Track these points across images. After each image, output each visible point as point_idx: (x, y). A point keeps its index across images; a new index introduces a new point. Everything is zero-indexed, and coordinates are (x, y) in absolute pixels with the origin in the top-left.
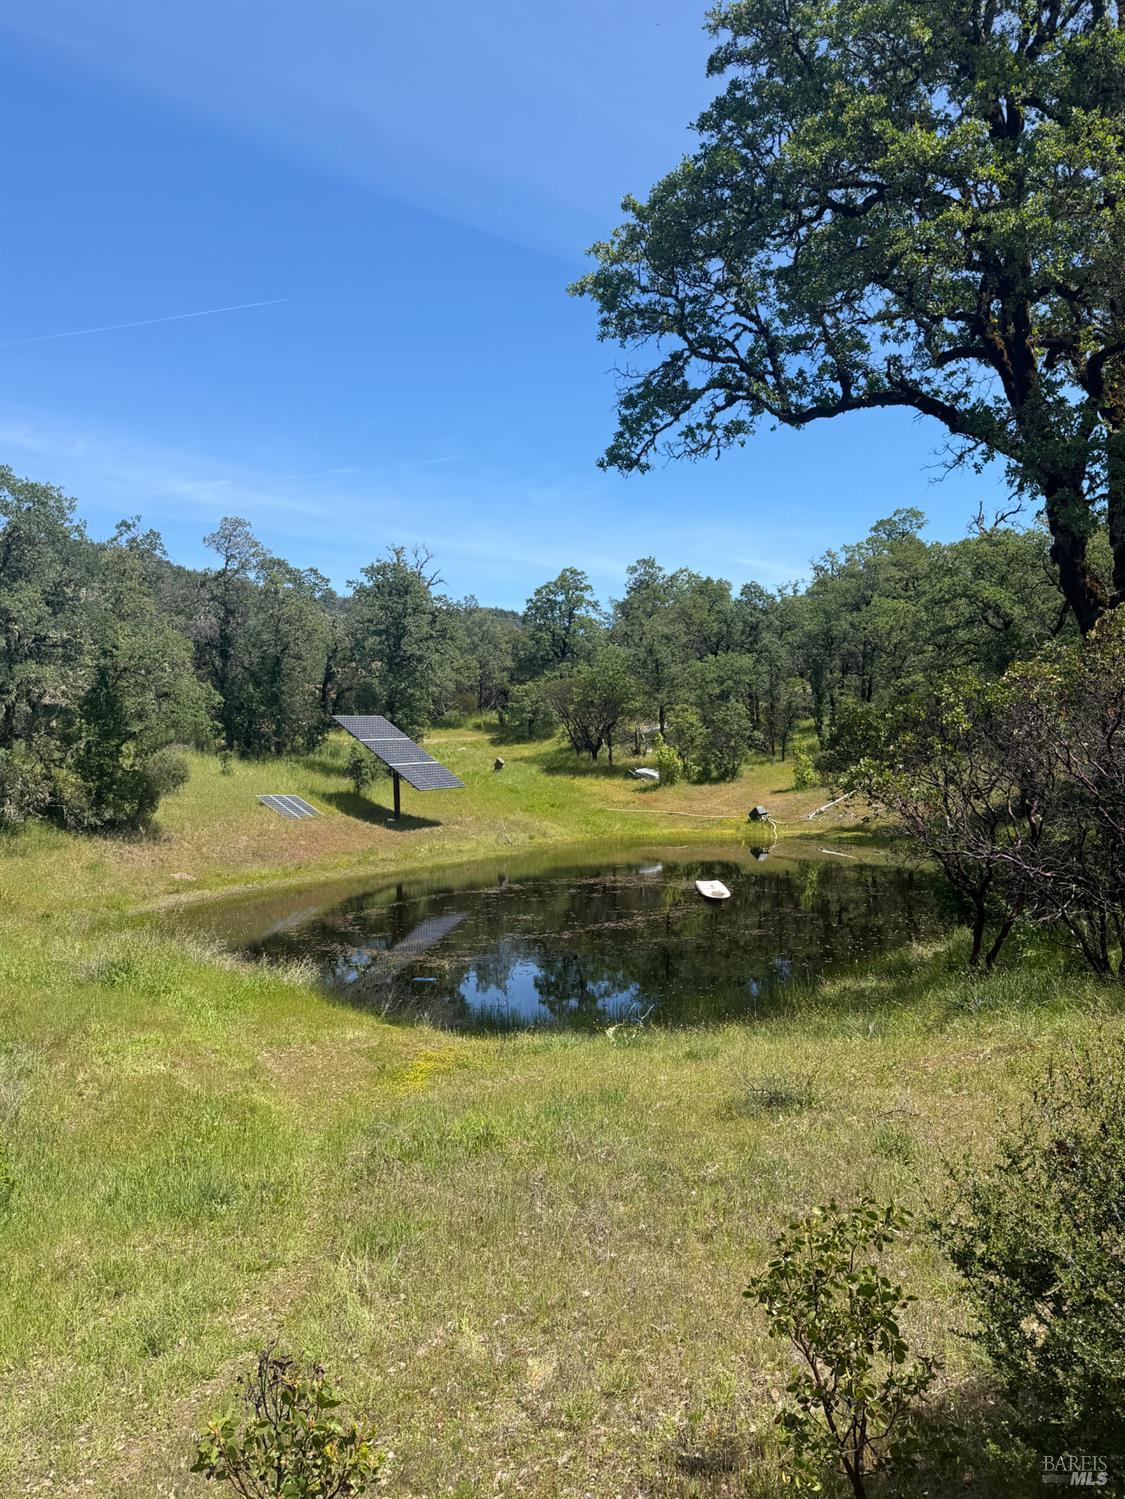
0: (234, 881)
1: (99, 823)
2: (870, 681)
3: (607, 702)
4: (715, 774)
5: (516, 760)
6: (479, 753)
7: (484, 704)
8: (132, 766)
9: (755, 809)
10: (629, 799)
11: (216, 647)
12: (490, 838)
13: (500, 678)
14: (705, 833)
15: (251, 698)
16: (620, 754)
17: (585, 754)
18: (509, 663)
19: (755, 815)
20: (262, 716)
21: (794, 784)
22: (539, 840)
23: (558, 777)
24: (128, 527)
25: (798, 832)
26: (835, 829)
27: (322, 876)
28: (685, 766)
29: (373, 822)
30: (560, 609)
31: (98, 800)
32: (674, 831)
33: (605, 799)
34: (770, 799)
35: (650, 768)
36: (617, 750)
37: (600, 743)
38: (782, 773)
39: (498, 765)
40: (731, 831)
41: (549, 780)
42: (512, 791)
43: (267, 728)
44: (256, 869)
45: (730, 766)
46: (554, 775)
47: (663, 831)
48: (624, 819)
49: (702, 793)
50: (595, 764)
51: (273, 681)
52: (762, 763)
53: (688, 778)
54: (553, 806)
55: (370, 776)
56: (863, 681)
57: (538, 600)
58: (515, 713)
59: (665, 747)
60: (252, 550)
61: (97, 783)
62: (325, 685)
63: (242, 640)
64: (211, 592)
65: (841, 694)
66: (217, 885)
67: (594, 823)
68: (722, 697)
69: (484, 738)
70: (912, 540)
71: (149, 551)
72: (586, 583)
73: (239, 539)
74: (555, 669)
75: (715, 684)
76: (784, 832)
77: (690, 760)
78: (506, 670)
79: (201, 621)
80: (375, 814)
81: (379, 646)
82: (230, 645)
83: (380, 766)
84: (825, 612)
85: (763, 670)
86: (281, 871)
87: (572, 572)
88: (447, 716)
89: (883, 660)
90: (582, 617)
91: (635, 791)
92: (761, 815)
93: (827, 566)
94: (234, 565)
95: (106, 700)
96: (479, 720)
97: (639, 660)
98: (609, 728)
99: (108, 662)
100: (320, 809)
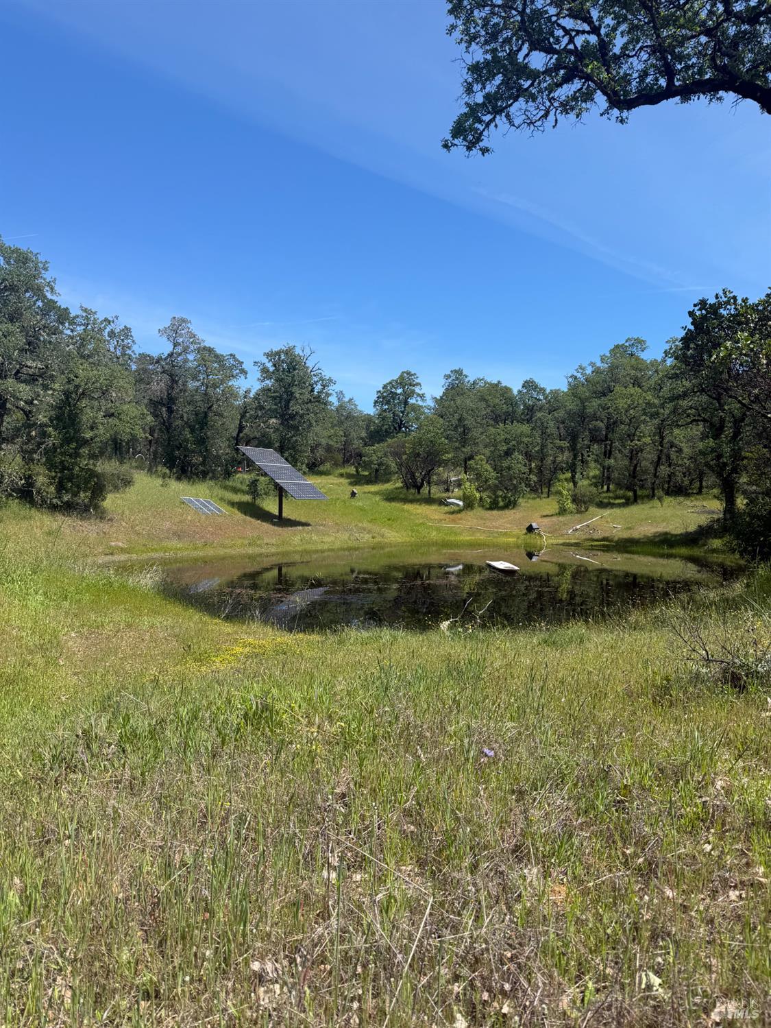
0: (155, 550)
1: (59, 503)
2: (611, 445)
3: (429, 454)
4: (501, 504)
5: (365, 493)
6: (341, 488)
7: (346, 461)
8: (87, 465)
9: (531, 526)
10: (442, 518)
11: (164, 405)
12: (345, 536)
13: (357, 444)
14: (495, 540)
15: (187, 441)
16: (436, 492)
17: (412, 491)
18: (364, 434)
19: (530, 529)
20: (193, 452)
21: (557, 511)
22: (378, 539)
23: (393, 503)
24: (109, 322)
25: (561, 541)
26: (588, 540)
27: (222, 552)
28: (481, 498)
29: (262, 521)
30: (399, 399)
31: (61, 488)
32: (473, 539)
33: (426, 517)
34: (541, 520)
35: (457, 499)
36: (434, 489)
37: (422, 484)
38: (549, 505)
39: (353, 494)
40: (515, 539)
41: (387, 504)
42: (361, 510)
43: (197, 459)
44: (175, 543)
45: (512, 499)
46: (390, 502)
47: (465, 538)
48: (438, 529)
49: (493, 516)
50: (418, 497)
51: (202, 429)
52: (534, 498)
53: (483, 506)
54: (389, 520)
55: (263, 491)
56: (606, 445)
57: (385, 392)
58: (367, 466)
59: (468, 483)
60: (191, 340)
61: (59, 475)
62: (238, 435)
63: (182, 400)
64: (163, 367)
65: (589, 456)
66: (143, 551)
67: (417, 531)
68: (508, 453)
69: (345, 481)
70: (637, 358)
71: (123, 340)
72: (417, 381)
73: (183, 332)
74: (394, 437)
75: (503, 444)
76: (551, 541)
77: (485, 495)
78: (362, 438)
79: (154, 386)
80: (264, 516)
81: (274, 407)
82: (174, 403)
83: (271, 486)
84: (580, 398)
85: (537, 434)
86: (191, 546)
87: (408, 374)
88: (322, 468)
89: (623, 429)
90: (413, 404)
91: (446, 513)
92: (534, 529)
93: (579, 375)
94: (179, 349)
95: (69, 416)
96: (342, 471)
97: (452, 425)
98: (429, 473)
99: (71, 387)
100: (226, 510)
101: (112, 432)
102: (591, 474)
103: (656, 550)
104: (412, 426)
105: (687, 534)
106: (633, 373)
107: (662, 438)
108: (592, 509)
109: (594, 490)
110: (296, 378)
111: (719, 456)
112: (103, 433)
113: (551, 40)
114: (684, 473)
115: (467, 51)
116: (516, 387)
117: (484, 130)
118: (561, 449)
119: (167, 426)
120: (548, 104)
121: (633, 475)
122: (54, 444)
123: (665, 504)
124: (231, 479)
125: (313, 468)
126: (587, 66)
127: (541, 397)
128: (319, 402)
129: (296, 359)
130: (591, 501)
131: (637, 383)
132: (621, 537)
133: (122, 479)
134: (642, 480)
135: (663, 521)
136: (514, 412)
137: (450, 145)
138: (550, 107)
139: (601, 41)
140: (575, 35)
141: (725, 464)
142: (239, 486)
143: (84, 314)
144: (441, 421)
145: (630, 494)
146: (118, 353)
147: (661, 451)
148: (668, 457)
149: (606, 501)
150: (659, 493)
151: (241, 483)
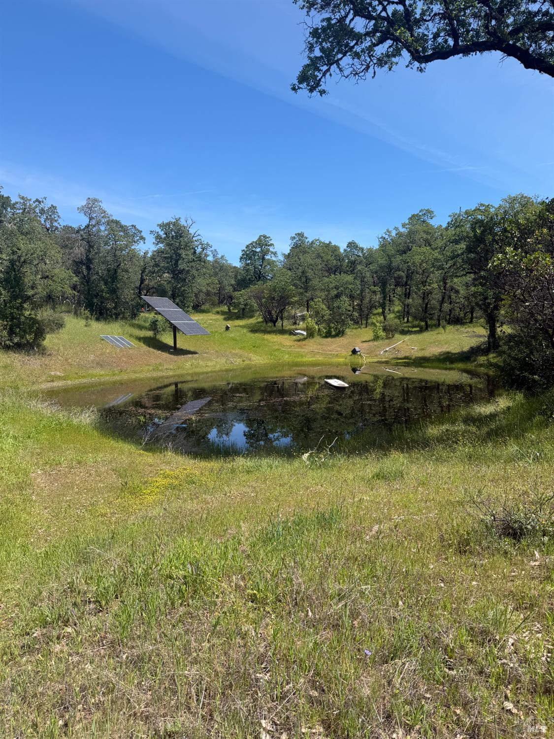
0: (84, 377)
1: (11, 344)
2: (409, 289)
3: (282, 297)
4: (333, 333)
5: (236, 326)
6: (218, 323)
7: (221, 302)
8: (30, 314)
9: (355, 349)
10: (292, 344)
11: (84, 264)
12: (223, 361)
13: (229, 289)
14: (329, 360)
15: (102, 291)
16: (287, 325)
17: (270, 324)
18: (233, 282)
19: (354, 352)
20: (107, 299)
21: (373, 338)
22: (247, 362)
23: (257, 334)
24: (40, 202)
25: (376, 360)
26: (394, 358)
27: (134, 376)
28: (319, 329)
29: (162, 351)
30: (258, 255)
31: (11, 332)
32: (314, 359)
33: (280, 344)
34: (361, 344)
35: (302, 330)
36: (285, 322)
37: (277, 319)
38: (367, 333)
39: (227, 328)
40: (344, 359)
41: (252, 335)
42: (234, 340)
43: (110, 305)
44: (98, 371)
45: (341, 329)
46: (255, 333)
47: (309, 359)
48: (289, 353)
49: (328, 342)
50: (275, 329)
51: (113, 282)
52: (356, 328)
53: (321, 335)
54: (254, 347)
55: (161, 329)
56: (406, 289)
57: (247, 251)
58: (236, 306)
59: (310, 319)
60: (103, 215)
61: (10, 323)
62: (140, 286)
63: (97, 261)
64: (82, 236)
65: (394, 297)
66: (75, 378)
67: (275, 355)
68: (338, 296)
69: (221, 317)
70: (428, 225)
71: (50, 216)
72: (271, 242)
73: (96, 209)
74: (255, 284)
75: (334, 289)
76: (368, 360)
77: (322, 326)
78: (232, 285)
79: (77, 251)
80: (163, 347)
81: (166, 265)
82: (91, 263)
83: (167, 325)
84: (388, 255)
85: (358, 282)
86: (111, 373)
87: (264, 237)
88: (203, 307)
89: (418, 277)
90: (269, 260)
91: (295, 341)
92: (357, 352)
93: (387, 237)
94: (93, 222)
95: (14, 279)
96: (218, 309)
97: (297, 276)
98: (281, 311)
99: (15, 257)
100: (135, 343)
101: (48, 291)
102: (396, 309)
103: (441, 365)
104: (268, 276)
105: (463, 353)
106: (425, 236)
107: (445, 283)
108: (397, 336)
109: (397, 321)
110: (182, 243)
111: (486, 298)
112: (41, 291)
113: (370, 9)
114: (460, 309)
115: (308, 15)
116: (343, 247)
117: (322, 77)
118: (374, 292)
119: (86, 280)
120: (369, 60)
121: (425, 310)
122: (4, 300)
123: (447, 331)
124: (137, 318)
125: (197, 308)
126: (396, 30)
127: (361, 254)
128: (200, 260)
129: (182, 228)
130: (396, 330)
131: (428, 243)
132: (417, 356)
133: (57, 323)
134: (431, 314)
135: (446, 343)
136: (341, 266)
137: (297, 88)
138: (370, 62)
139: (406, 10)
140: (387, 5)
141: (489, 304)
142: (143, 323)
143: (22, 201)
144: (290, 273)
145: (423, 324)
146: (48, 226)
147: (445, 293)
148: (450, 297)
149: (406, 329)
150: (443, 322)
151: (144, 321)
